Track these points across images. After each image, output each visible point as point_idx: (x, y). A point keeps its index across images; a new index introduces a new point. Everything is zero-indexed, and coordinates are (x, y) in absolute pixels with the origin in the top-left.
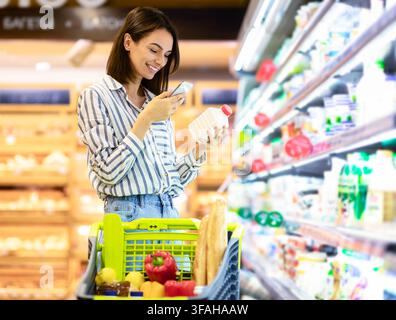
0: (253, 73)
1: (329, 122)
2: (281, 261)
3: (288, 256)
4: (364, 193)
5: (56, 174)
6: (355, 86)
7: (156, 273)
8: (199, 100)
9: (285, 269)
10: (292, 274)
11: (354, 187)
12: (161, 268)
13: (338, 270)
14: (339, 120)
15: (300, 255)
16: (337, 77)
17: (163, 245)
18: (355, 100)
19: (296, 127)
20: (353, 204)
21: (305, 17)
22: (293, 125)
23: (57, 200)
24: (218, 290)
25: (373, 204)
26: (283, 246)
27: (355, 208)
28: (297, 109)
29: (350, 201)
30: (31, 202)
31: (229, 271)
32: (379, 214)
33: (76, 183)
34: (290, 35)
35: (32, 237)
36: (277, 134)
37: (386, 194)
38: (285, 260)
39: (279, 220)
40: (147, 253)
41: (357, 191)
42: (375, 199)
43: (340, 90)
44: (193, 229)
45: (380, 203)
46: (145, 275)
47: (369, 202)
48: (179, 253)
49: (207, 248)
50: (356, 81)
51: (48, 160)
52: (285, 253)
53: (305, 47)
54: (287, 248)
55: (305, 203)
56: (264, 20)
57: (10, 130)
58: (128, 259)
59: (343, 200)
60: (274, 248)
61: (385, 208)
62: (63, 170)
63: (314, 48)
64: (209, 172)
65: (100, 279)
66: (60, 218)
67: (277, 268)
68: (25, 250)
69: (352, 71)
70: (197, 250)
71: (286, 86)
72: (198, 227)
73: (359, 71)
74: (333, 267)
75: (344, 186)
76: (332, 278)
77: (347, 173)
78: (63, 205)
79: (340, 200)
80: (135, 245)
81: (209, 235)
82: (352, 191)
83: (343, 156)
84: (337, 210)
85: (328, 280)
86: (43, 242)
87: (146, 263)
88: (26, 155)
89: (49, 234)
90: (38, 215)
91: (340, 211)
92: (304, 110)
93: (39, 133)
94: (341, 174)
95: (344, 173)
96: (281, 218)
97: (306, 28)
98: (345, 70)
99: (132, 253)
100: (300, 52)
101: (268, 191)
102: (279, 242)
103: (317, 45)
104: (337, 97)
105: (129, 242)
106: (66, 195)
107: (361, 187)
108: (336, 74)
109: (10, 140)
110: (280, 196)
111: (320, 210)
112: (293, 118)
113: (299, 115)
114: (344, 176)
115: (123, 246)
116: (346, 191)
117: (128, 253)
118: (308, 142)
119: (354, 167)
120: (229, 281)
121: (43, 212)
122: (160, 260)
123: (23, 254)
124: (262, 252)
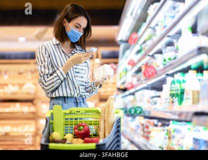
0: (127, 42)
1: (165, 60)
2: (142, 133)
3: (146, 130)
4: (183, 93)
5: (29, 93)
6: (177, 41)
7: (80, 134)
8: (100, 56)
9: (144, 136)
10: (148, 138)
11: (178, 90)
12: (82, 131)
13: (170, 132)
14: (170, 59)
15: (151, 128)
16: (169, 36)
17: (83, 120)
18: (177, 48)
19: (149, 65)
20: (177, 98)
21: (153, 10)
22: (147, 64)
23: (29, 106)
24: (111, 141)
25: (187, 97)
26: (143, 125)
27: (178, 100)
28: (149, 56)
29: (176, 97)
30: (17, 108)
31: (116, 133)
32: (190, 101)
33: (39, 98)
34: (145, 21)
35: (17, 125)
36: (139, 70)
37: (193, 92)
38: (144, 131)
39: (141, 110)
40: (75, 124)
41: (179, 91)
42: (188, 94)
43: (170, 44)
44: (98, 112)
45: (191, 96)
46: (74, 135)
47: (185, 96)
48: (91, 124)
49: (105, 121)
50: (178, 38)
51: (25, 87)
52: (144, 128)
53: (152, 25)
54: (145, 126)
55: (153, 102)
56: (132, 13)
57: (6, 72)
58: (65, 127)
59: (172, 97)
60: (138, 126)
61: (193, 98)
62: (32, 92)
63: (157, 25)
64: (106, 92)
65: (52, 137)
66: (31, 116)
67: (140, 136)
68: (13, 132)
69: (176, 33)
70: (100, 122)
71: (143, 46)
72: (100, 111)
73: (179, 33)
74: (168, 131)
75: (173, 90)
76: (167, 137)
77: (174, 84)
78: (32, 109)
79: (171, 97)
80: (69, 120)
81: (106, 115)
82: (177, 92)
83: (172, 75)
84: (169, 102)
85: (166, 138)
86: (23, 128)
87: (75, 129)
88: (14, 85)
89: (25, 124)
90: (20, 114)
91: (171, 103)
92: (153, 56)
93: (20, 73)
94: (171, 84)
95: (173, 84)
96: (142, 109)
97: (153, 15)
98: (172, 33)
99: (68, 125)
100: (150, 28)
101: (135, 99)
102: (141, 123)
103: (159, 23)
104: (168, 48)
105: (66, 119)
106: (34, 104)
107: (181, 90)
108: (168, 35)
109: (6, 77)
110: (141, 100)
111: (161, 104)
112: (147, 61)
113: (150, 59)
114: (173, 85)
115: (63, 121)
116: (174, 92)
117: (65, 125)
118: (155, 70)
119: (177, 80)
120: (116, 138)
121: (23, 113)
122: (81, 127)
123: (12, 134)
124: (132, 129)
